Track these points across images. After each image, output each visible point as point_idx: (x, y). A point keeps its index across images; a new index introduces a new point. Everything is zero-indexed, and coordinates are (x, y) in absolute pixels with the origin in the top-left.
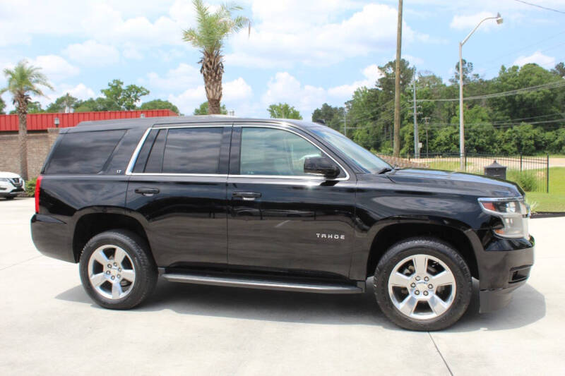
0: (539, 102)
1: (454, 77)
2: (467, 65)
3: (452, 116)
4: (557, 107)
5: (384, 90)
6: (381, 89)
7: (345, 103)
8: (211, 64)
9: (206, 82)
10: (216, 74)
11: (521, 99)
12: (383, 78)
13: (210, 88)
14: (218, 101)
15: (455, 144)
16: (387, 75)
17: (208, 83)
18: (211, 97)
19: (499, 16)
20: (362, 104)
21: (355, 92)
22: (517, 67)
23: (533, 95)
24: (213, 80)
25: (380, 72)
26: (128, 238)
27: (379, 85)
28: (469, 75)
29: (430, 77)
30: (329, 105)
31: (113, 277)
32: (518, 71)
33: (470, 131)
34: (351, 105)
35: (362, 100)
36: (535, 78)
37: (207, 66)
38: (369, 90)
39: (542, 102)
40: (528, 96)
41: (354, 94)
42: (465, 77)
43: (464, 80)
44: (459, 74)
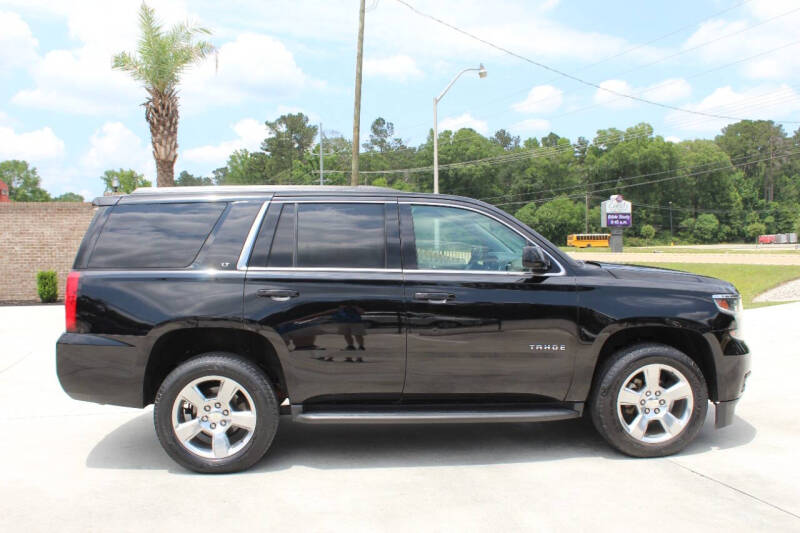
0: (478, 178)
1: (369, 142)
2: (385, 126)
4: (499, 186)
5: (272, 155)
6: (268, 153)
7: (214, 172)
8: (163, 108)
9: (154, 135)
10: (171, 123)
11: (456, 174)
12: (274, 139)
13: (161, 144)
14: (172, 163)
16: (279, 134)
17: (159, 136)
18: (163, 157)
19: (482, 67)
20: (241, 174)
21: (232, 157)
22: (450, 133)
23: (470, 170)
24: (166, 132)
25: (269, 130)
26: (244, 364)
27: (265, 147)
28: (389, 140)
29: (337, 140)
30: (190, 173)
31: (213, 425)
32: (451, 136)
34: (221, 174)
35: (241, 168)
36: (472, 149)
37: (157, 111)
38: (252, 155)
39: (481, 179)
40: (464, 171)
41: (230, 160)
42: (383, 141)
43: (381, 146)
44: (376, 137)
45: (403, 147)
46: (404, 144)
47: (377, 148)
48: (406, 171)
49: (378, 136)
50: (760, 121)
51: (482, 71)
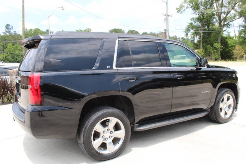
1: (5, 32)
2: (10, 26)
3: (5, 48)
15: (8, 61)
28: (12, 31)
32: (32, 31)
33: (14, 55)
42: (10, 32)
43: (9, 33)
44: (7, 30)
45: (16, 34)
46: (17, 33)
47: (8, 34)
48: (18, 41)
49: (8, 29)
50: (119, 29)
51: (63, 8)
